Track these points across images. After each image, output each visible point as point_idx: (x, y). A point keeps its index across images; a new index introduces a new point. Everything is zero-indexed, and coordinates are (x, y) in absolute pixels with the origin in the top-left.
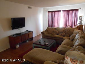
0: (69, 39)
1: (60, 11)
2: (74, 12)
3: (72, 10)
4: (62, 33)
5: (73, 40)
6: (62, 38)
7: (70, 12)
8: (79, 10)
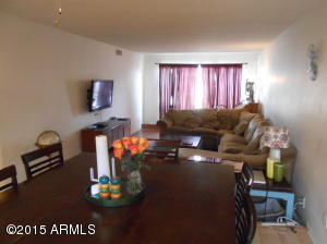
0: (234, 133)
1: (195, 66)
2: (232, 70)
3: (227, 66)
4: (211, 121)
5: (242, 134)
6: (214, 134)
7: (223, 70)
8: (244, 66)
